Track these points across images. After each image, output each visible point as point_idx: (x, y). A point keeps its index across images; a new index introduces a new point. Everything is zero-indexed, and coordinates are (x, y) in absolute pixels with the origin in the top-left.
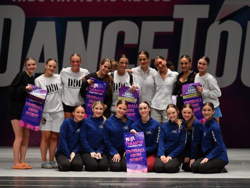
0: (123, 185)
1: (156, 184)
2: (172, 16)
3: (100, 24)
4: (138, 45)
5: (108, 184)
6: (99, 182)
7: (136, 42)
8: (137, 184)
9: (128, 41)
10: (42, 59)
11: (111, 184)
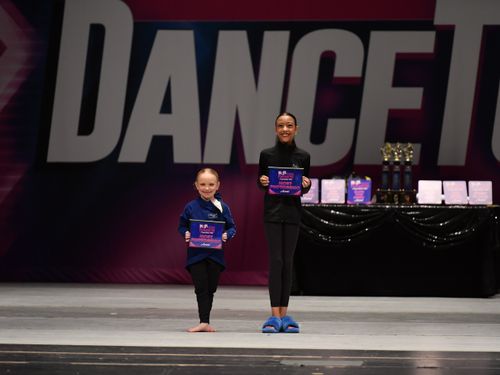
0: (330, 364)
1: (398, 363)
2: (432, 22)
3: (285, 36)
4: (362, 79)
5: (299, 363)
6: (282, 359)
7: (358, 74)
8: (359, 364)
9: (342, 70)
10: (166, 108)
11: (306, 363)
